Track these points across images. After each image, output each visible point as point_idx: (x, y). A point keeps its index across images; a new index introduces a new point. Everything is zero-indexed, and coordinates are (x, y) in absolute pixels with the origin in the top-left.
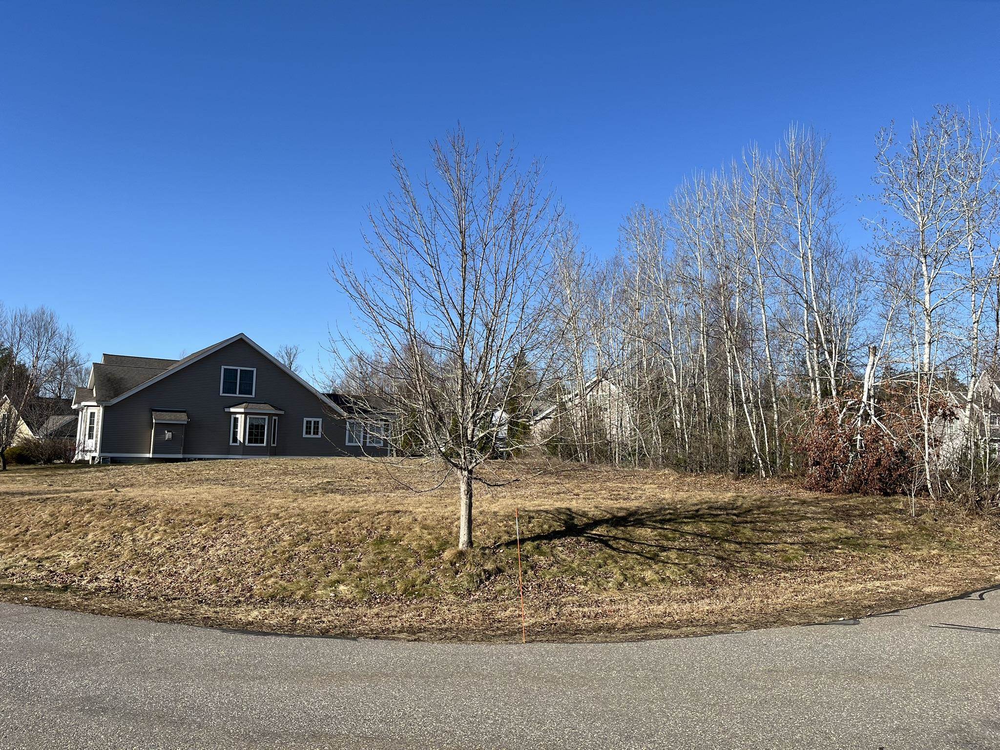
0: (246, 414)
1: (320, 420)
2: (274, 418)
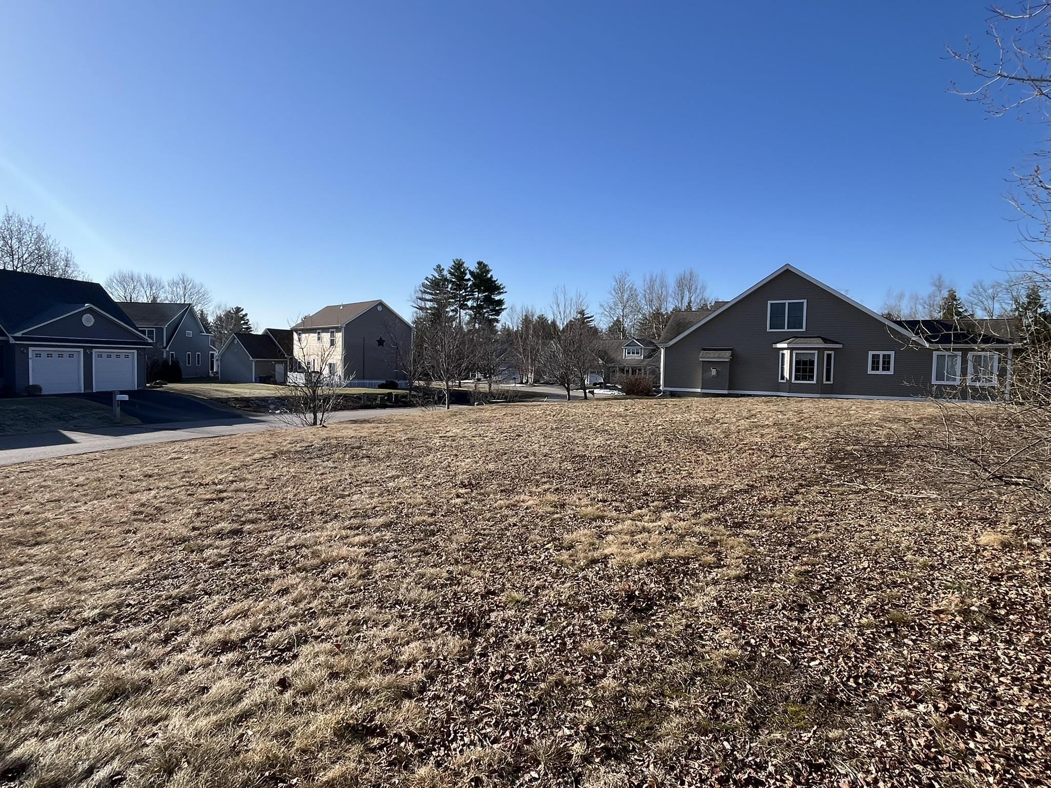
0: (792, 349)
1: (892, 353)
2: (826, 352)
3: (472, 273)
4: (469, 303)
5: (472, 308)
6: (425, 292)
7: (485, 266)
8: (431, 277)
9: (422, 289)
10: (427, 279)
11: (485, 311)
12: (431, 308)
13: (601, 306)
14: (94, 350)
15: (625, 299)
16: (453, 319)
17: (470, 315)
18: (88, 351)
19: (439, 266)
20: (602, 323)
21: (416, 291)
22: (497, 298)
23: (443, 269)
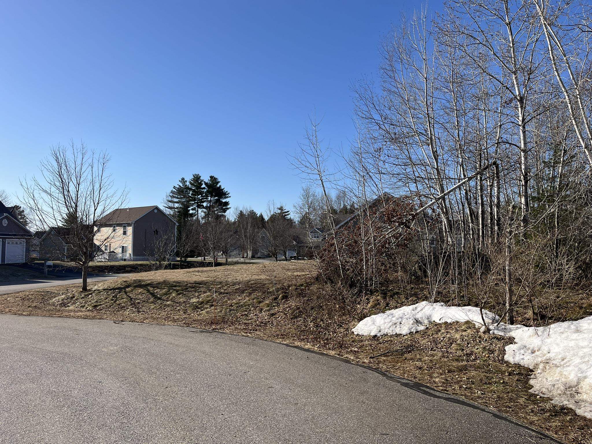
3: (206, 184)
4: (205, 204)
5: (206, 208)
6: (174, 197)
7: (215, 179)
8: (178, 186)
9: (171, 194)
10: (174, 187)
11: (215, 209)
12: (177, 208)
13: (295, 206)
14: (7, 240)
15: (310, 202)
16: (192, 215)
17: (205, 212)
18: (4, 240)
19: (183, 179)
20: (295, 216)
21: (167, 196)
22: (224, 201)
23: (186, 181)
